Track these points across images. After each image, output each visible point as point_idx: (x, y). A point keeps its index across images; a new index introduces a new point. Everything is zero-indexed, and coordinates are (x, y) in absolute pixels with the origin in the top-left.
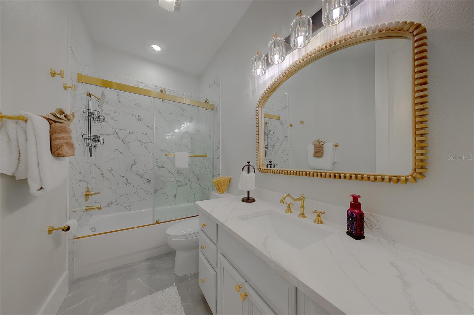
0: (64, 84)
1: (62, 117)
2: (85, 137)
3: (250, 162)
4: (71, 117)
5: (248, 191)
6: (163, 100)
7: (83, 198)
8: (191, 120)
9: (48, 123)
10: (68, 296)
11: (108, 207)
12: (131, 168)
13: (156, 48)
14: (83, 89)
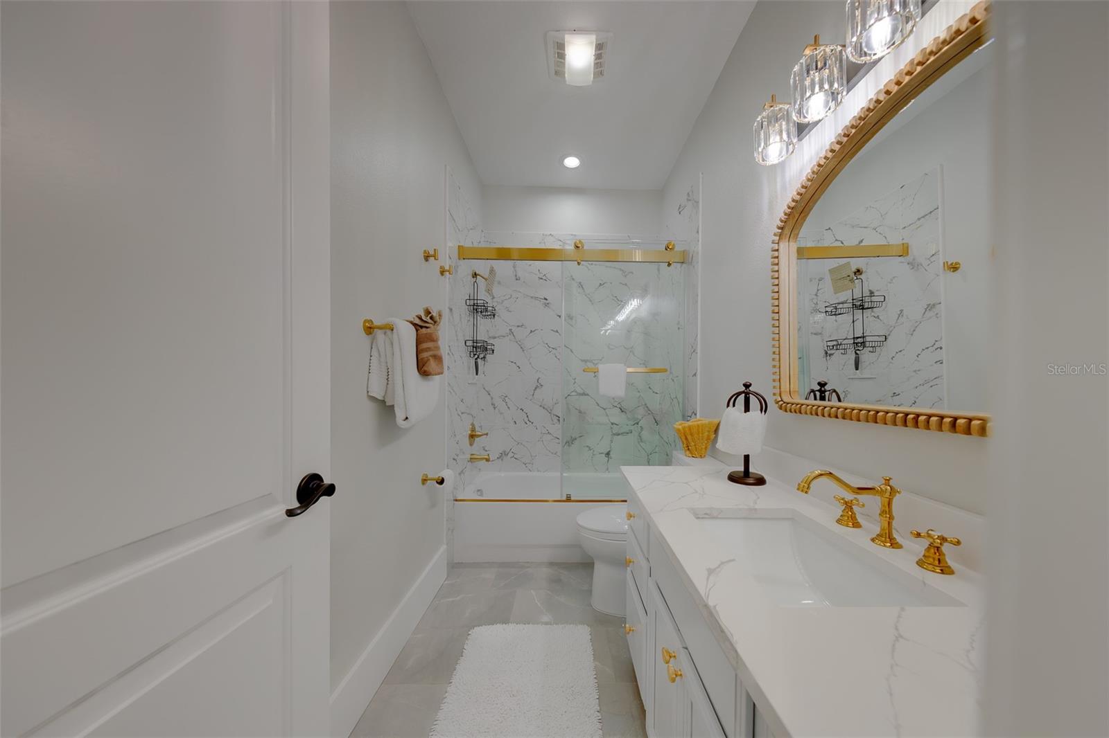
0: (441, 267)
1: (428, 319)
2: (469, 343)
3: (751, 385)
4: (437, 319)
5: (745, 456)
6: (579, 264)
7: (467, 440)
8: (643, 292)
9: (414, 329)
10: (446, 582)
11: (500, 460)
12: (533, 395)
13: (572, 162)
14: (466, 267)
